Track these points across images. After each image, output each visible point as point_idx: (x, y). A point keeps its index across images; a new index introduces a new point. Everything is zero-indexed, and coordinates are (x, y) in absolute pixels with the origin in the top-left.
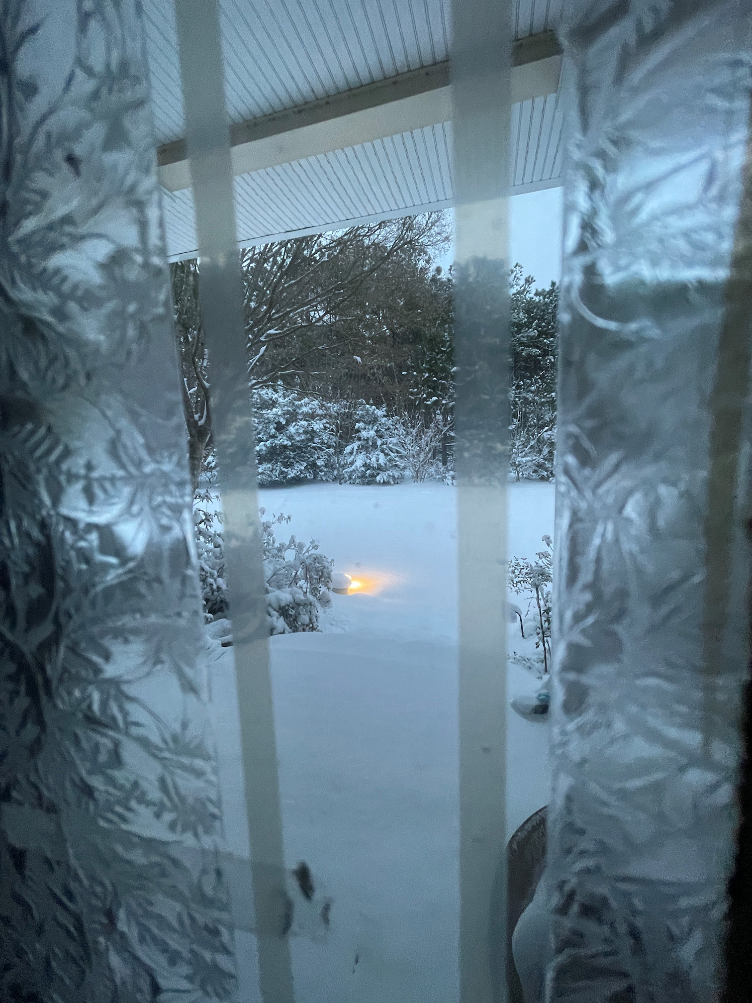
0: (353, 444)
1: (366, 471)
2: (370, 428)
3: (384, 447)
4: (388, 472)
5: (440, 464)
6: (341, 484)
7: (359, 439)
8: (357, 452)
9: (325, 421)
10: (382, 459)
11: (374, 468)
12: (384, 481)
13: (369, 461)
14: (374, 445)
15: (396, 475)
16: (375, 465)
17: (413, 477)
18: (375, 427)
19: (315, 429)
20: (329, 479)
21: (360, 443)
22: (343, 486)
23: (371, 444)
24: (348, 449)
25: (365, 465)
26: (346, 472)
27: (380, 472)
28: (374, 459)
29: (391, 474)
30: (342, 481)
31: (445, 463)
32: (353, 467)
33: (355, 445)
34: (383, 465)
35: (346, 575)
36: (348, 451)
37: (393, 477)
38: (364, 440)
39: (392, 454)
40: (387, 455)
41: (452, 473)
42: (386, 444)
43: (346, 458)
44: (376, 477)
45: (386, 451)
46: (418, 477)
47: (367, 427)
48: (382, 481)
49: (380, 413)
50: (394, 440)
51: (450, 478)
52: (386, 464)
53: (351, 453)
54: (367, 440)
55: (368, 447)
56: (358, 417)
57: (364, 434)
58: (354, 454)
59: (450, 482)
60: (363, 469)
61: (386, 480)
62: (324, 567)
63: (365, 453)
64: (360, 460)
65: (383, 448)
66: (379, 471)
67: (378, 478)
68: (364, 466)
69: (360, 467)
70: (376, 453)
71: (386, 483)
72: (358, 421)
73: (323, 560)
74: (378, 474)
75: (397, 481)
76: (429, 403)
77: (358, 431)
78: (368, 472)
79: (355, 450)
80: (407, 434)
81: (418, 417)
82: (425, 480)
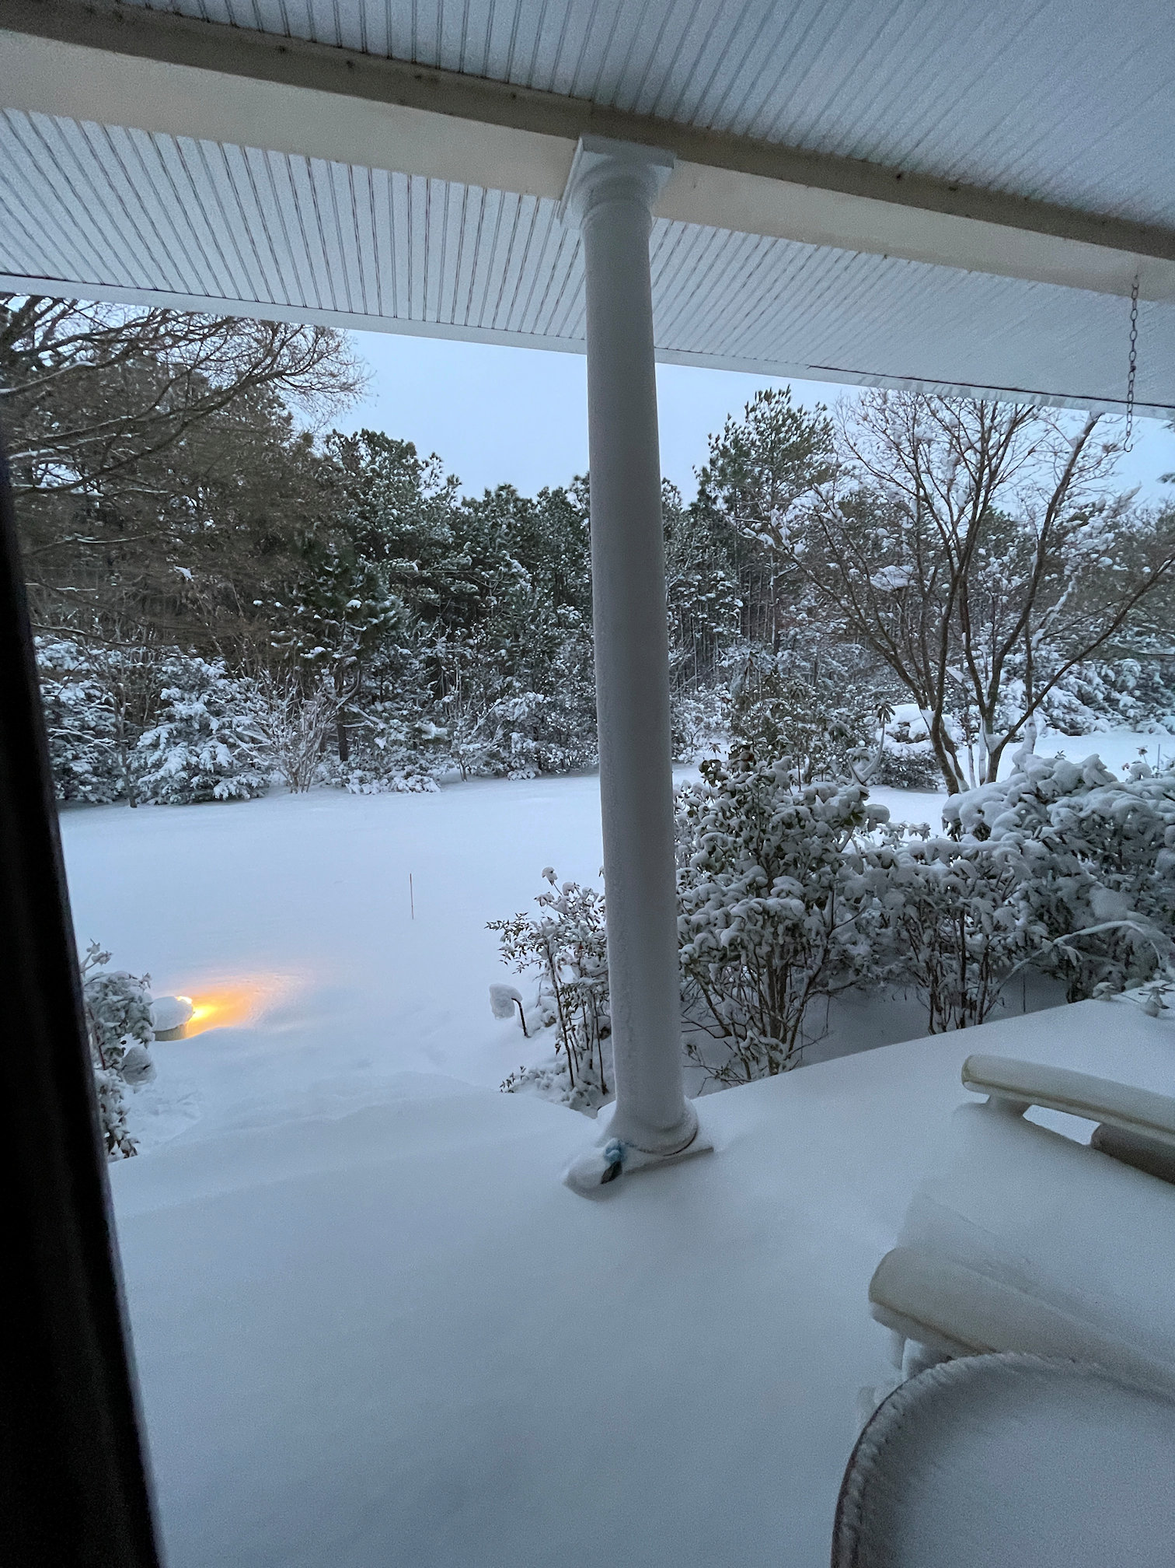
0: (159, 728)
1: (191, 778)
2: (193, 697)
3: (227, 732)
4: (238, 778)
5: (337, 758)
6: (134, 806)
7: (170, 718)
8: (168, 744)
9: (87, 683)
10: (224, 756)
11: (207, 772)
12: (230, 794)
13: (196, 759)
14: (205, 730)
15: (255, 781)
16: (209, 766)
17: (287, 784)
18: (205, 697)
19: (63, 698)
20: (105, 799)
21: (172, 726)
22: (140, 809)
23: (197, 726)
24: (147, 738)
25: (187, 767)
26: (145, 783)
27: (221, 778)
28: (205, 755)
29: (244, 781)
30: (138, 800)
31: (344, 758)
32: (162, 772)
33: (163, 731)
34: (225, 764)
35: (180, 998)
36: (148, 742)
37: (249, 786)
38: (182, 720)
39: (244, 746)
40: (232, 746)
41: (358, 773)
42: (230, 727)
43: (143, 755)
44: (212, 788)
45: (231, 740)
46: (297, 782)
47: (186, 696)
48: (226, 795)
49: (213, 670)
50: (246, 720)
51: (357, 781)
52: (231, 764)
53: (155, 745)
54: (188, 720)
55: (190, 732)
56: (165, 677)
57: (181, 709)
58: (162, 746)
59: (356, 788)
60: (184, 774)
61: (234, 793)
62: (132, 1000)
63: (186, 744)
64: (175, 760)
65: (224, 735)
66: (217, 777)
67: (217, 791)
68: (184, 769)
69: (177, 772)
70: (211, 743)
71: (232, 798)
72: (167, 686)
73: (125, 985)
74: (217, 782)
75: (256, 792)
76: (309, 656)
77: (168, 703)
78: (195, 780)
79: (163, 740)
80: (272, 708)
81: (290, 680)
82: (311, 787)
